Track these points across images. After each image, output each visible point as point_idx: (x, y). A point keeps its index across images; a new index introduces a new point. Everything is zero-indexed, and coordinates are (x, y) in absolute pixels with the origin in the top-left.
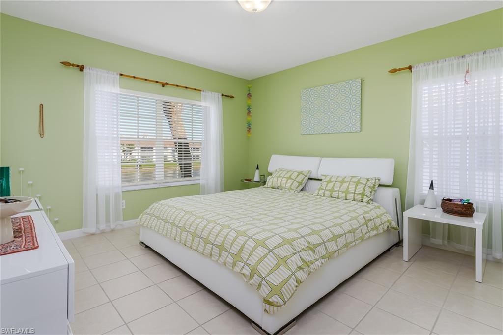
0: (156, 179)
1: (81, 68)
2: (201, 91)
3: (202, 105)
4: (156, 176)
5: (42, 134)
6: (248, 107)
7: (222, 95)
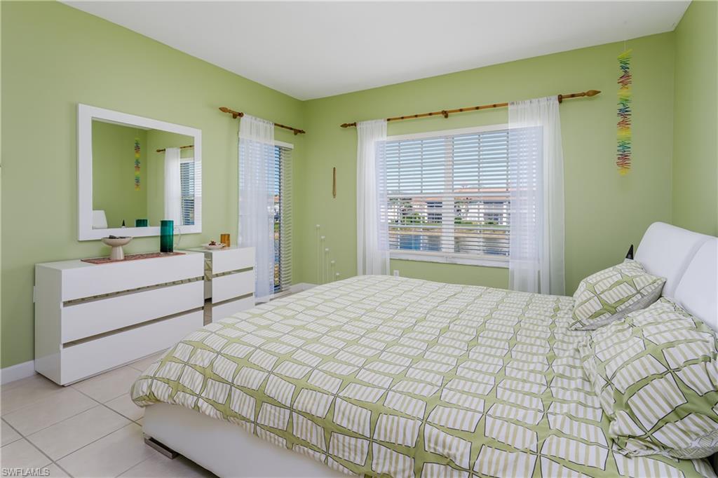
0: (443, 250)
1: (355, 124)
2: (507, 104)
3: (509, 128)
4: (443, 246)
5: (334, 195)
6: (621, 107)
7: (561, 99)
